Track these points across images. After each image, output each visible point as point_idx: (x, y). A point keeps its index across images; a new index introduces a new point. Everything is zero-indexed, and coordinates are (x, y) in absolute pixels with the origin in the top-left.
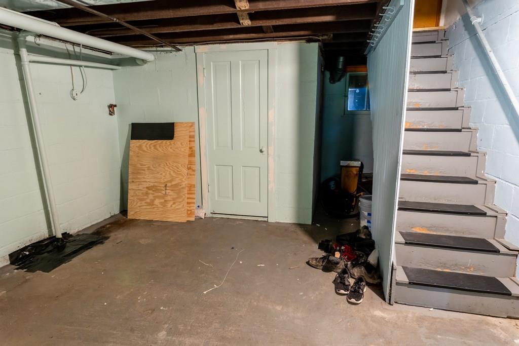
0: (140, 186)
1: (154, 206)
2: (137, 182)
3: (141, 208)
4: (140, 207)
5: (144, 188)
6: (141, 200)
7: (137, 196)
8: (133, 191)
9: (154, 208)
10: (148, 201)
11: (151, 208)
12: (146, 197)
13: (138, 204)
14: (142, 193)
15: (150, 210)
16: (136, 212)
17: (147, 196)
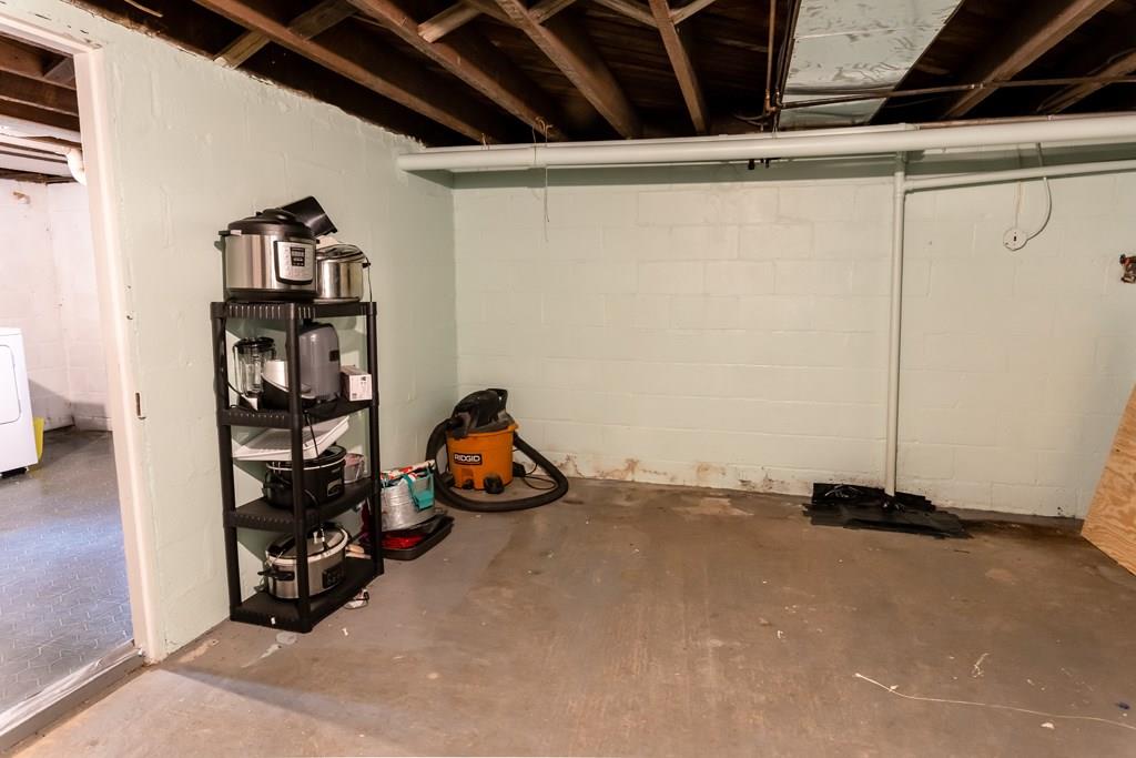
0: (1126, 467)
1: (1131, 528)
2: (1123, 454)
3: (1109, 521)
4: (1108, 516)
5: (1130, 474)
6: (1116, 502)
7: (1113, 489)
8: (1112, 475)
9: (1130, 532)
10: (1126, 509)
11: (1123, 530)
12: (1124, 498)
13: (1107, 511)
14: (1123, 487)
15: (1121, 534)
16: (1097, 527)
17: (1129, 497)
